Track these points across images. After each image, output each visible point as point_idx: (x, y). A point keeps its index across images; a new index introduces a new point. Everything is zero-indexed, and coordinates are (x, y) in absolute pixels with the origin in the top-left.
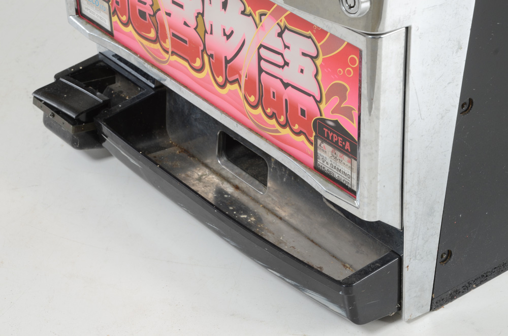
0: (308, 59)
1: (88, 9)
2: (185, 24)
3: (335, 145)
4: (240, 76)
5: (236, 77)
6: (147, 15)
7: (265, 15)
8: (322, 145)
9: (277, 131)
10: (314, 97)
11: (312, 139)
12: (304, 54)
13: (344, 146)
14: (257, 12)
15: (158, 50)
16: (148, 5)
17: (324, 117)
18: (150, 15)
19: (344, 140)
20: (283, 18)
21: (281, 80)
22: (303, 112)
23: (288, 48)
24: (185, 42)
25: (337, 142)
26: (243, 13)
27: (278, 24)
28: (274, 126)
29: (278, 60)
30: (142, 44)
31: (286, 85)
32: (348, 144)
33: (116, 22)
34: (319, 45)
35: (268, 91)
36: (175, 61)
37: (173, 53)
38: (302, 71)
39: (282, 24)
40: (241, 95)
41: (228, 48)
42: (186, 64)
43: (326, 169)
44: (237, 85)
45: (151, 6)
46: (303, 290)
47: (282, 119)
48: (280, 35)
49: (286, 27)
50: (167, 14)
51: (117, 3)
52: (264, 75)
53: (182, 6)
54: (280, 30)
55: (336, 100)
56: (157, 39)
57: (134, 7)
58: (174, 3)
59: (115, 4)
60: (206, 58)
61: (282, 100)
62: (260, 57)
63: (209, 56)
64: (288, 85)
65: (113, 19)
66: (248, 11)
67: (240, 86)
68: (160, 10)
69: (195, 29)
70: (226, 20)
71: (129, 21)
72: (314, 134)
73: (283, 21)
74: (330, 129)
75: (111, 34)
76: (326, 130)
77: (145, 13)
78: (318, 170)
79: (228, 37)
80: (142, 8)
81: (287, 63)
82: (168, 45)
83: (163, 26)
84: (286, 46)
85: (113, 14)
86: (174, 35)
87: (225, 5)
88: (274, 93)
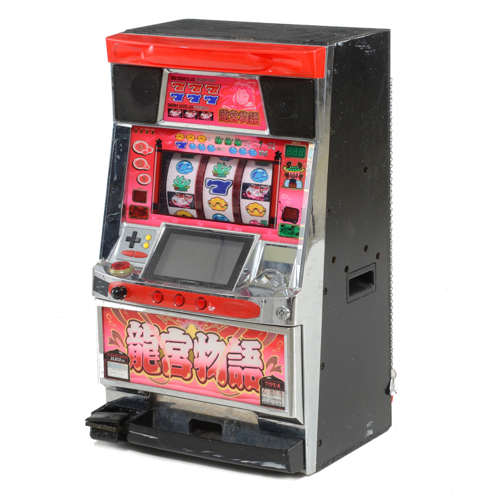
0: (256, 351)
1: (112, 373)
2: (181, 358)
3: (272, 388)
4: (216, 373)
5: (214, 374)
6: (156, 362)
7: (231, 337)
8: (265, 391)
9: (238, 394)
10: (259, 368)
11: (259, 390)
12: (253, 349)
13: (277, 387)
14: (226, 338)
15: (162, 378)
16: (156, 356)
17: (265, 376)
18: (157, 361)
19: (277, 384)
20: (241, 336)
21: (241, 367)
22: (253, 378)
23: (245, 349)
24: (181, 367)
25: (273, 386)
26: (218, 341)
27: (239, 340)
28: (236, 392)
29: (239, 357)
30: (150, 378)
31: (243, 368)
32: (279, 384)
33: (133, 373)
34: (261, 342)
35: (232, 375)
36: (174, 380)
37: (172, 376)
38: (252, 358)
39: (241, 339)
40: (216, 383)
41: (208, 361)
42: (181, 379)
43: (267, 401)
44: (213, 379)
45: (159, 356)
46: (262, 464)
47: (241, 386)
48: (240, 345)
49: (243, 340)
50: (169, 356)
51: (135, 362)
52: (230, 367)
53: (179, 350)
54: (240, 342)
55: (272, 365)
56: (161, 372)
57: (146, 360)
58: (174, 349)
59: (133, 363)
60: (194, 371)
61: (241, 376)
62: (228, 359)
63: (196, 370)
64: (244, 367)
65: (131, 372)
66: (221, 339)
67: (215, 379)
68: (164, 356)
69: (188, 358)
70: (207, 348)
71: (142, 369)
72: (260, 387)
73: (241, 337)
74: (269, 381)
75: (128, 381)
76: (266, 382)
77: (154, 361)
78: (262, 404)
79: (208, 356)
80: (152, 359)
81: (243, 357)
82: (169, 373)
83: (166, 364)
84: (243, 349)
85: (131, 369)
86: (173, 366)
87: (207, 341)
88: (236, 375)
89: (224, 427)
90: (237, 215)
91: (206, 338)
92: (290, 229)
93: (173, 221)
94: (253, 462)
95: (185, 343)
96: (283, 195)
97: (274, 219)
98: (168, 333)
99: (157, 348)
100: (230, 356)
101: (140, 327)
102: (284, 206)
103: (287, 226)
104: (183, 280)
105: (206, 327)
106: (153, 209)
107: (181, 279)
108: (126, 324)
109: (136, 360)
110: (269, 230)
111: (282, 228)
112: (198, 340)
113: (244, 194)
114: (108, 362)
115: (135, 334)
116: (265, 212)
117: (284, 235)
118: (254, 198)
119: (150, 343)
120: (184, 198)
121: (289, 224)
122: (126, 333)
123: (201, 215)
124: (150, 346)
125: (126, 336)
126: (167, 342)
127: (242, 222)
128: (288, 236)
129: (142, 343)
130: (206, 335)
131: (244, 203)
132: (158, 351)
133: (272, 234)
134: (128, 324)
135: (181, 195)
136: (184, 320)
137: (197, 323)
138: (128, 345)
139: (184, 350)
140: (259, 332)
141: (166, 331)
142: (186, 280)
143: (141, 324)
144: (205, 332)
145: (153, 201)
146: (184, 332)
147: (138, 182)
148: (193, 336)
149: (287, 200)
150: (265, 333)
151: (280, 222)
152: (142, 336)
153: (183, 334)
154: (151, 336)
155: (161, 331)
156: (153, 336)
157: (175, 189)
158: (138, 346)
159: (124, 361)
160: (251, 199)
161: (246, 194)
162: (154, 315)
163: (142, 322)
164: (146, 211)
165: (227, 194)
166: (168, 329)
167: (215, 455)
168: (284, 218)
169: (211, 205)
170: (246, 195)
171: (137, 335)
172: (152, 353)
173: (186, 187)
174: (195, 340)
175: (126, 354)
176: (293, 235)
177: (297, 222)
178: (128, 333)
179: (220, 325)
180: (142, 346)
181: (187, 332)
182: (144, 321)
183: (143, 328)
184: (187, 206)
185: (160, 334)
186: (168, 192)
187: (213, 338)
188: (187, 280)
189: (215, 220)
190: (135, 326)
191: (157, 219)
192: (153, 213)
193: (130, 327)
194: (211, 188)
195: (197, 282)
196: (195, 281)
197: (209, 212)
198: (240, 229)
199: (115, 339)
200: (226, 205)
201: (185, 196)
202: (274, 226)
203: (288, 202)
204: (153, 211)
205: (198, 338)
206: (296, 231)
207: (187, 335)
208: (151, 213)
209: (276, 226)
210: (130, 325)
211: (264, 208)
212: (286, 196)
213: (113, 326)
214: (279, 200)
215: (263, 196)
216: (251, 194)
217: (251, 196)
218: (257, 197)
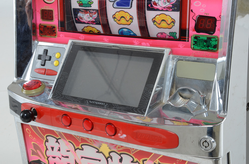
7: (146, 160)
14: (141, 160)
20: (157, 160)
26: (132, 162)
27: (154, 163)
39: (157, 163)
49: (159, 163)
66: (135, 161)
87: (121, 160)
90: (144, 28)
91: (120, 158)
92: (206, 41)
93: (80, 38)
95: (100, 161)
96: (196, 2)
97: (185, 30)
98: (82, 149)
99: (74, 162)
101: (56, 142)
102: (197, 14)
103: (201, 38)
104: (92, 100)
105: (119, 148)
106: (61, 27)
107: (89, 100)
110: (181, 44)
111: (196, 40)
112: (111, 159)
113: (149, 5)
115: (53, 148)
116: (174, 23)
117: (199, 48)
118: (160, 8)
119: (67, 157)
120: (88, 14)
121: (204, 36)
122: (45, 147)
123: (107, 30)
124: (67, 160)
125: (45, 149)
126: (82, 157)
127: (149, 36)
128: (203, 49)
129: (60, 156)
130: (120, 156)
131: (150, 15)
133: (184, 47)
134: (45, 139)
135: (86, 11)
138: (48, 157)
140: (177, 159)
141: (80, 147)
143: (57, 139)
144: (119, 153)
145: (59, 19)
146: (97, 151)
147: (45, 2)
148: (107, 155)
149: (201, 7)
150: (184, 161)
151: (192, 33)
152: (59, 150)
153: (97, 152)
154: (68, 151)
155: (76, 147)
156: (69, 151)
157: (80, 6)
158: (57, 159)
160: (158, 10)
161: (151, 4)
163: (57, 138)
164: (54, 29)
165: (131, 7)
166: (83, 147)
168: (197, 29)
169: (115, 20)
170: (152, 6)
171: (54, 149)
173: (89, 3)
174: (109, 159)
176: (209, 48)
177: (214, 32)
178: (46, 147)
179: (133, 148)
180: (60, 159)
181: (100, 150)
182: (60, 137)
183: (59, 143)
184: (93, 22)
185: (75, 150)
186: (73, 9)
187: (127, 159)
188: (95, 101)
189: (122, 34)
190: (52, 141)
191: (65, 36)
192: (61, 31)
193: (48, 142)
194: (114, 2)
195: (106, 103)
196: (103, 102)
197: (115, 27)
198: (148, 44)
199: (37, 151)
200: (131, 19)
201: (89, 12)
202: (186, 38)
203: (202, 10)
204: (61, 29)
205: (112, 157)
206: (213, 43)
207: (101, 154)
208: (59, 31)
209: (188, 39)
210: (48, 140)
211: (172, 19)
212: (199, 4)
213: (33, 140)
214: (191, 9)
215: (171, 6)
216: (157, 5)
217: (158, 7)
218: (164, 8)
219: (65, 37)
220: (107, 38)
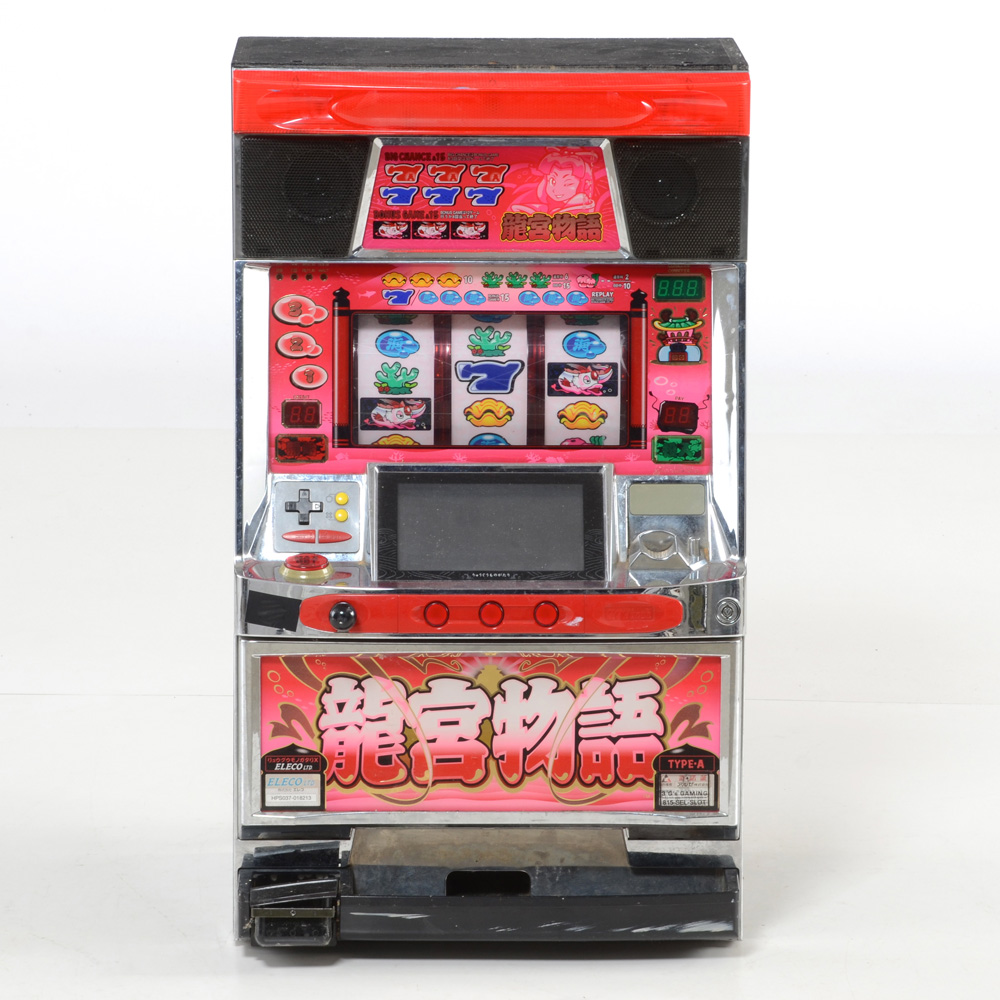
0: (648, 699)
1: (275, 798)
2: (461, 739)
3: (685, 770)
4: (547, 760)
5: (542, 762)
6: (394, 757)
7: (588, 679)
8: (666, 779)
9: (602, 795)
10: (655, 735)
11: (653, 779)
12: (641, 697)
13: (695, 767)
14: (577, 683)
15: (409, 791)
16: (397, 746)
17: (669, 749)
18: (398, 755)
19: (696, 760)
21: (610, 738)
22: (639, 757)
23: (620, 699)
24: (459, 760)
25: (686, 767)
26: (555, 691)
27: (607, 682)
28: (597, 792)
29: (608, 717)
30: (380, 796)
31: (614, 740)
32: (701, 761)
33: (333, 790)
34: (662, 680)
35: (589, 757)
36: (440, 790)
37: (435, 783)
38: (639, 715)
39: (612, 680)
40: (547, 780)
41: (525, 739)
42: (459, 785)
43: (674, 800)
44: (541, 772)
45: (402, 744)
46: (681, 928)
47: (610, 778)
48: (609, 691)
49: (617, 680)
50: (429, 741)
51: (339, 765)
52: (583, 744)
53: (456, 723)
54: (608, 686)
55: (684, 725)
56: (409, 778)
57: (370, 758)
58: (443, 724)
59: (334, 768)
60: (492, 764)
61: (610, 757)
62: (578, 727)
63: (497, 760)
64: (619, 737)
65: (328, 788)
66: (562, 686)
67: (546, 772)
68: (418, 741)
69: (477, 739)
70: (528, 709)
71: (359, 777)
72: (655, 772)
73: (614, 674)
74: (678, 757)
75: (321, 808)
76: (671, 761)
77: (391, 756)
78: (659, 808)
79: (529, 726)
80: (385, 752)
81: (617, 717)
82: (429, 776)
83: (421, 758)
84: (616, 700)
85: (329, 782)
86: (438, 761)
87: (527, 695)
88: (597, 756)
89: (534, 875)
91: (526, 688)
92: (679, 446)
93: (391, 458)
94: (660, 929)
95: (472, 707)
96: (658, 378)
97: (640, 429)
98: (429, 690)
99: (400, 727)
100: (583, 720)
101: (356, 688)
102: (662, 400)
103: (671, 441)
104: (477, 572)
105: (526, 666)
106: (339, 438)
107: (470, 573)
108: (318, 686)
109: (343, 761)
110: (631, 455)
111: (660, 445)
112: (504, 696)
113: (554, 386)
114: (268, 776)
115: (341, 706)
116: (605, 418)
117: (668, 459)
118: (577, 391)
119: (383, 719)
120: (402, 409)
121: (675, 437)
122: (319, 707)
124: (380, 727)
125: (319, 711)
126: (424, 710)
128: (675, 460)
129: (360, 721)
130: (527, 683)
131: (553, 405)
132: (402, 733)
133: (638, 460)
134: (324, 686)
135: (396, 403)
136: (469, 659)
137: (503, 660)
138: (323, 732)
139: (469, 724)
140: (659, 659)
141: (423, 687)
142: (483, 572)
143: (360, 681)
144: (524, 678)
145: (336, 422)
146: (469, 684)
147: (294, 385)
148: (493, 690)
149: (668, 387)
150: (671, 660)
151: (654, 433)
152: (361, 707)
153: (468, 688)
154: (384, 704)
155: (412, 689)
156: (390, 702)
157: (380, 392)
158: (351, 730)
159: (310, 767)
160: (572, 394)
161: (558, 385)
162: (395, 657)
163: (361, 677)
164: (319, 444)
165: (512, 390)
166: (430, 684)
167: (571, 929)
168: (663, 425)
169: (470, 417)
170: (558, 387)
171: (346, 707)
172: (385, 741)
173: (407, 385)
174: (498, 699)
175: (318, 751)
176: (687, 458)
177: (694, 430)
178: (323, 706)
179: (560, 659)
180: (360, 728)
181: (477, 682)
182: (369, 673)
183: (363, 689)
185: (408, 696)
186: (362, 399)
187: (542, 686)
188: (486, 572)
190: (343, 688)
192: (339, 447)
193: (330, 692)
194: (471, 381)
195: (512, 573)
196: (506, 573)
197: (463, 432)
198: (560, 459)
199: (289, 723)
200: (508, 413)
201: (405, 403)
202: (641, 444)
203: (671, 392)
204: (339, 442)
205: (504, 692)
206: (695, 448)
207: (479, 690)
208: (333, 447)
209: (646, 443)
210: (331, 687)
211: (602, 410)
212: (665, 381)
213: (284, 696)
214: (649, 390)
215: (601, 386)
216: (571, 384)
217: (572, 389)
218: (586, 390)
219: (350, 458)
220: (462, 455)
